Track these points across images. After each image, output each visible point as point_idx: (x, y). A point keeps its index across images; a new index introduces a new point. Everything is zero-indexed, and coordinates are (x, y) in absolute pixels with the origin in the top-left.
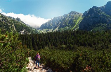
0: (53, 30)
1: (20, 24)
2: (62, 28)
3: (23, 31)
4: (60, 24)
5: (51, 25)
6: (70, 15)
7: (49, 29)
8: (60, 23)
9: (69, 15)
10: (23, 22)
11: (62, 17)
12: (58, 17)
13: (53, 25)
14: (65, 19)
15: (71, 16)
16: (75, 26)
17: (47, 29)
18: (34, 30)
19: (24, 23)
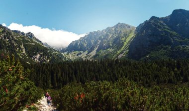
0: (88, 53)
1: (33, 44)
2: (102, 51)
3: (38, 56)
4: (99, 43)
5: (85, 45)
6: (115, 29)
7: (81, 52)
8: (100, 41)
9: (113, 29)
10: (38, 40)
11: (103, 31)
12: (96, 31)
13: (87, 45)
14: (107, 35)
15: (118, 31)
16: (122, 48)
17: (78, 52)
18: (56, 52)
19: (41, 42)
